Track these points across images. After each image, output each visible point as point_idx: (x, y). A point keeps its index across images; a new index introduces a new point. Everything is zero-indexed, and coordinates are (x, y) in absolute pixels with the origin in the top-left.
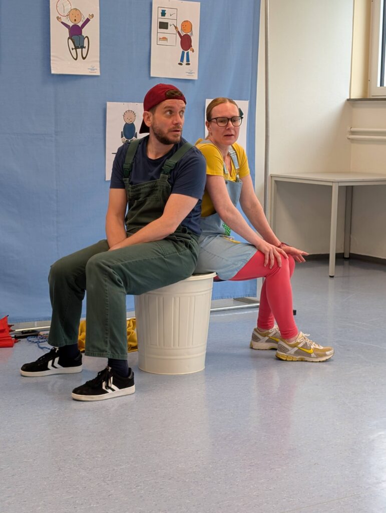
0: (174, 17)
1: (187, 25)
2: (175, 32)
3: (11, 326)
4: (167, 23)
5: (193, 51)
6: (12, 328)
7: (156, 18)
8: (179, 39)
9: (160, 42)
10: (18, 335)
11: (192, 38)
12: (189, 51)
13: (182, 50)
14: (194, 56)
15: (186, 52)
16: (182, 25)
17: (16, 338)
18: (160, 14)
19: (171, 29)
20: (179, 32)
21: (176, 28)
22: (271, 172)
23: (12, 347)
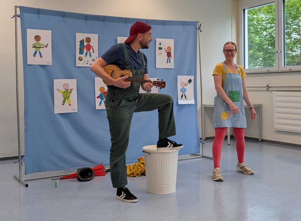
0: (164, 45)
1: (169, 48)
2: (165, 51)
3: (104, 167)
4: (162, 48)
5: (172, 58)
6: (104, 168)
7: (158, 46)
8: (166, 54)
9: (159, 55)
10: (107, 171)
11: (171, 53)
12: (170, 58)
13: (167, 57)
14: (172, 60)
15: (169, 58)
16: (167, 48)
17: (106, 172)
18: (159, 44)
19: (163, 50)
20: (166, 51)
21: (165, 49)
22: (203, 103)
23: (105, 175)
